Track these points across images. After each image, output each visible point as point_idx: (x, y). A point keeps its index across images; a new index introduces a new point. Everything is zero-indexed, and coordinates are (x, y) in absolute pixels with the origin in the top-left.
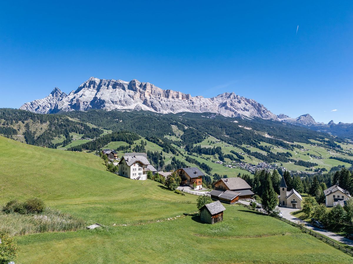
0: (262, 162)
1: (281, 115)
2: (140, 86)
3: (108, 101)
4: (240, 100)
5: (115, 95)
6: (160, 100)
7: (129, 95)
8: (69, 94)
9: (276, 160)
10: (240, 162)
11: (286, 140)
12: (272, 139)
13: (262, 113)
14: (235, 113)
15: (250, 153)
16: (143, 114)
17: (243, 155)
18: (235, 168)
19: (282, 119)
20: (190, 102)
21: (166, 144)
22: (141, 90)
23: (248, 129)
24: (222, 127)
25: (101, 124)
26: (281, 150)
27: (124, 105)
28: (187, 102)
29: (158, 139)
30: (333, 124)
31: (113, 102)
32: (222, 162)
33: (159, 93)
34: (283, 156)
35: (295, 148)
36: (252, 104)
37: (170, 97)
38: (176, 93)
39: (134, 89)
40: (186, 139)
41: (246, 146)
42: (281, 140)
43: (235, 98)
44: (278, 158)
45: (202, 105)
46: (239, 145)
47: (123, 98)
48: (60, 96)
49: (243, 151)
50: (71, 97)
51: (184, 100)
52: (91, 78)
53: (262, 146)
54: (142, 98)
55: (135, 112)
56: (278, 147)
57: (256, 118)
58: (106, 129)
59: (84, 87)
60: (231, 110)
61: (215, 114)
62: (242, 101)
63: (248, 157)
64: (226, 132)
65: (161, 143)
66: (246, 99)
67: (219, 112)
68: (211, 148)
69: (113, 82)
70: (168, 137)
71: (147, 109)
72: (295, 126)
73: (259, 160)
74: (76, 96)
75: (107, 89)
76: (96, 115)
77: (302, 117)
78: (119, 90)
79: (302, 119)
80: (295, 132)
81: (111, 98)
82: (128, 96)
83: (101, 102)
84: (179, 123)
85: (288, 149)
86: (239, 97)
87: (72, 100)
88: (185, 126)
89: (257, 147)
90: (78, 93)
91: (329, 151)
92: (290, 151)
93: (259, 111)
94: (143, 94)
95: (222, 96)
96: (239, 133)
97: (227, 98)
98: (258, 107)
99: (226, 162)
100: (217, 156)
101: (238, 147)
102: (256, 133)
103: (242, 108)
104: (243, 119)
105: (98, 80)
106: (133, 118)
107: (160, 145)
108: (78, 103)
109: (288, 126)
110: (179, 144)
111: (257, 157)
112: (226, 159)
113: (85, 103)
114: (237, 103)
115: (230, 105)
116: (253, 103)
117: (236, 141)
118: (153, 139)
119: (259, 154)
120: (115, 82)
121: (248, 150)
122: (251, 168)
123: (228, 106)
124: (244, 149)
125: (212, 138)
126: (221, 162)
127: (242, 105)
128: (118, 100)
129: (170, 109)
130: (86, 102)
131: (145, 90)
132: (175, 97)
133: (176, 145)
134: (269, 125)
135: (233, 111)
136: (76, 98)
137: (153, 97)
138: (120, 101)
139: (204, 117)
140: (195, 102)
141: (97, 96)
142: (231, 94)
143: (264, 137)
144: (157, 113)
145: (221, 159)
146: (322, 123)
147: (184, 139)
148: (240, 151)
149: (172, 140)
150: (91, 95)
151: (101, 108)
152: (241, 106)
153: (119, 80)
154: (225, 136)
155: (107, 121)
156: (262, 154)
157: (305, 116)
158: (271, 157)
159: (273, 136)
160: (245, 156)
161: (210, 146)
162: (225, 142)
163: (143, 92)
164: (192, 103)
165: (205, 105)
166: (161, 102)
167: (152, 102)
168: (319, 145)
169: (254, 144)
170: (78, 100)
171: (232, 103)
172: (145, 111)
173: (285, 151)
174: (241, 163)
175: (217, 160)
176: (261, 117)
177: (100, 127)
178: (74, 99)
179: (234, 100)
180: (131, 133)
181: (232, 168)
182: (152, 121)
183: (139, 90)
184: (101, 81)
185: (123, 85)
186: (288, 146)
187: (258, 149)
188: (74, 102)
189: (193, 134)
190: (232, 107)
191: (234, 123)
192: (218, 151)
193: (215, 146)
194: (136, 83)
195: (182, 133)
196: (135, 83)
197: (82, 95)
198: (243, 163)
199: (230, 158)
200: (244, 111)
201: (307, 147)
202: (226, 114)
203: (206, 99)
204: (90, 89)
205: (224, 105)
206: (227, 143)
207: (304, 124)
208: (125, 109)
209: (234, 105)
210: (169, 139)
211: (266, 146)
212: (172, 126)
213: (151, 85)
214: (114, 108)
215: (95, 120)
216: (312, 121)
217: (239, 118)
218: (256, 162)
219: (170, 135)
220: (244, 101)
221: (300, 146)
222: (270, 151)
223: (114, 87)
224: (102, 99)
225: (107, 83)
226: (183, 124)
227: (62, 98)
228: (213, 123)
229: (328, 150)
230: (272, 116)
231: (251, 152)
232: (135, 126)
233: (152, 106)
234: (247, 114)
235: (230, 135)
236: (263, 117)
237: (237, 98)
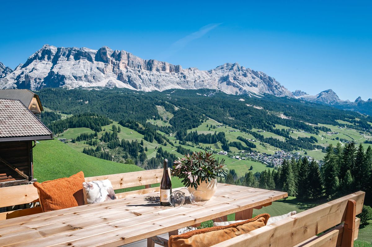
0: (280, 150)
1: (297, 91)
2: (113, 55)
3: (68, 77)
4: (245, 72)
5: (78, 68)
6: (140, 74)
7: (98, 68)
8: (16, 69)
9: (298, 148)
10: (251, 151)
11: (308, 121)
12: (290, 120)
13: (274, 88)
14: (240, 90)
15: (263, 140)
16: (118, 93)
17: (255, 142)
18: (244, 159)
19: (299, 97)
20: (180, 75)
21: (149, 130)
22: (114, 61)
23: (258, 108)
24: (224, 107)
25: (58, 107)
26: (303, 134)
27: (91, 82)
28: (176, 76)
29: (137, 123)
30: (362, 101)
31: (76, 78)
32: (227, 152)
33: (139, 64)
34: (306, 142)
35: (320, 131)
36: (261, 78)
37: (154, 69)
38: (161, 64)
39: (105, 59)
40: (176, 123)
41: (258, 130)
42: (301, 121)
43: (239, 70)
44: (300, 145)
45: (196, 79)
46: (247, 129)
47: (89, 72)
48: (3, 72)
49: (254, 137)
50: (18, 72)
51: (173, 73)
52: (45, 46)
53: (279, 130)
54: (116, 71)
55: (107, 90)
56: (298, 130)
57: (266, 96)
58: (66, 113)
59: (35, 58)
60: (234, 85)
61: (214, 91)
62: (248, 74)
63: (260, 144)
64: (230, 113)
65: (142, 128)
66: (253, 72)
67: (219, 88)
68: (212, 135)
69: (75, 50)
70: (152, 122)
71: (123, 85)
72: (316, 104)
73: (276, 148)
74: (25, 70)
75: (68, 60)
76: (52, 95)
77: (324, 93)
78: (83, 62)
79: (323, 96)
80: (317, 112)
81: (73, 72)
82: (96, 69)
83: (59, 78)
84: (166, 102)
85: (311, 133)
86: (244, 69)
87: (19, 77)
88: (175, 107)
89: (272, 131)
90: (28, 67)
91: (362, 133)
92: (314, 135)
93: (270, 86)
94: (117, 66)
95: (222, 68)
96: (247, 114)
97: (228, 70)
98: (269, 82)
99: (232, 152)
100: (219, 144)
101: (247, 132)
102: (269, 113)
103: (249, 83)
104: (251, 97)
105: (54, 48)
106: (104, 98)
107: (139, 132)
108: (28, 80)
109: (308, 104)
110: (167, 131)
111: (272, 145)
112: (232, 149)
113: (38, 81)
114: (242, 76)
115: (233, 79)
116: (263, 76)
117: (244, 124)
118: (130, 123)
119: (274, 141)
120: (78, 51)
121: (260, 135)
122: (266, 158)
123: (231, 81)
124: (254, 134)
125: (211, 122)
126: (225, 152)
127: (248, 79)
128: (83, 75)
129: (154, 85)
130: (38, 79)
131: (120, 61)
132: (161, 69)
133: (163, 132)
134: (283, 103)
135: (237, 87)
136: (25, 74)
137: (131, 70)
138: (86, 76)
139: (200, 94)
140: (187, 75)
141: (53, 70)
142: (234, 65)
143: (280, 119)
144: (136, 92)
145: (225, 148)
146: (347, 101)
147: (175, 123)
148: (249, 138)
149: (157, 126)
150: (46, 70)
151: (60, 87)
152: (247, 81)
153: (84, 48)
154: (229, 119)
155: (67, 103)
156: (278, 140)
157: (327, 92)
158: (291, 144)
159: (291, 117)
160: (257, 143)
161: (209, 132)
162: (230, 126)
163: (116, 63)
164: (183, 77)
165: (201, 80)
166: (142, 76)
167: (129, 77)
168: (349, 127)
169: (267, 127)
170: (27, 77)
171: (235, 76)
172: (120, 89)
173: (308, 135)
174: (252, 153)
175: (220, 150)
176: (273, 94)
177: (57, 111)
178: (22, 76)
179: (238, 72)
180: (98, 116)
181: (241, 159)
182: (129, 100)
183: (112, 61)
184: (59, 50)
185: (90, 54)
186: (311, 129)
187: (273, 134)
188: (23, 79)
189: (186, 117)
190: (236, 82)
191: (240, 101)
192: (220, 137)
193: (216, 132)
194: (107, 52)
195: (171, 116)
196: (105, 51)
197: (32, 70)
198: (254, 152)
199: (237, 147)
200: (251, 86)
201: (335, 129)
202: (228, 90)
203: (202, 71)
204: (43, 62)
205: (224, 79)
206: (232, 127)
207: (326, 103)
208: (93, 87)
209: (238, 80)
210: (153, 124)
211: (283, 130)
212: (157, 106)
213: (128, 53)
214: (77, 86)
215: (50, 102)
216: (335, 99)
217: (245, 95)
218: (271, 150)
219: (155, 119)
220: (250, 74)
221: (327, 129)
222: (289, 136)
223: (77, 57)
224: (61, 74)
225: (67, 53)
226: (172, 103)
227: (5, 74)
228: (212, 101)
229: (360, 133)
230: (286, 92)
231: (265, 138)
232: (106, 108)
233: (130, 82)
234: (255, 91)
235: (236, 117)
236: (275, 94)
237: (242, 71)
